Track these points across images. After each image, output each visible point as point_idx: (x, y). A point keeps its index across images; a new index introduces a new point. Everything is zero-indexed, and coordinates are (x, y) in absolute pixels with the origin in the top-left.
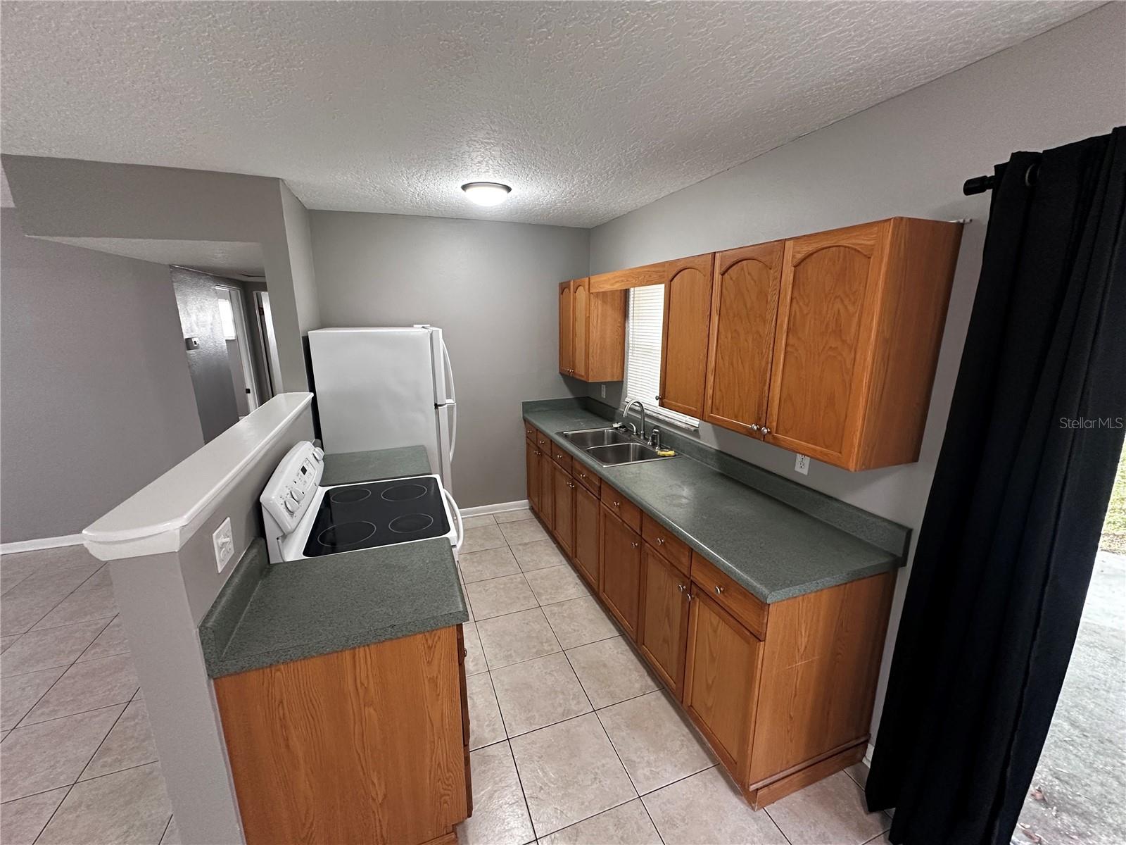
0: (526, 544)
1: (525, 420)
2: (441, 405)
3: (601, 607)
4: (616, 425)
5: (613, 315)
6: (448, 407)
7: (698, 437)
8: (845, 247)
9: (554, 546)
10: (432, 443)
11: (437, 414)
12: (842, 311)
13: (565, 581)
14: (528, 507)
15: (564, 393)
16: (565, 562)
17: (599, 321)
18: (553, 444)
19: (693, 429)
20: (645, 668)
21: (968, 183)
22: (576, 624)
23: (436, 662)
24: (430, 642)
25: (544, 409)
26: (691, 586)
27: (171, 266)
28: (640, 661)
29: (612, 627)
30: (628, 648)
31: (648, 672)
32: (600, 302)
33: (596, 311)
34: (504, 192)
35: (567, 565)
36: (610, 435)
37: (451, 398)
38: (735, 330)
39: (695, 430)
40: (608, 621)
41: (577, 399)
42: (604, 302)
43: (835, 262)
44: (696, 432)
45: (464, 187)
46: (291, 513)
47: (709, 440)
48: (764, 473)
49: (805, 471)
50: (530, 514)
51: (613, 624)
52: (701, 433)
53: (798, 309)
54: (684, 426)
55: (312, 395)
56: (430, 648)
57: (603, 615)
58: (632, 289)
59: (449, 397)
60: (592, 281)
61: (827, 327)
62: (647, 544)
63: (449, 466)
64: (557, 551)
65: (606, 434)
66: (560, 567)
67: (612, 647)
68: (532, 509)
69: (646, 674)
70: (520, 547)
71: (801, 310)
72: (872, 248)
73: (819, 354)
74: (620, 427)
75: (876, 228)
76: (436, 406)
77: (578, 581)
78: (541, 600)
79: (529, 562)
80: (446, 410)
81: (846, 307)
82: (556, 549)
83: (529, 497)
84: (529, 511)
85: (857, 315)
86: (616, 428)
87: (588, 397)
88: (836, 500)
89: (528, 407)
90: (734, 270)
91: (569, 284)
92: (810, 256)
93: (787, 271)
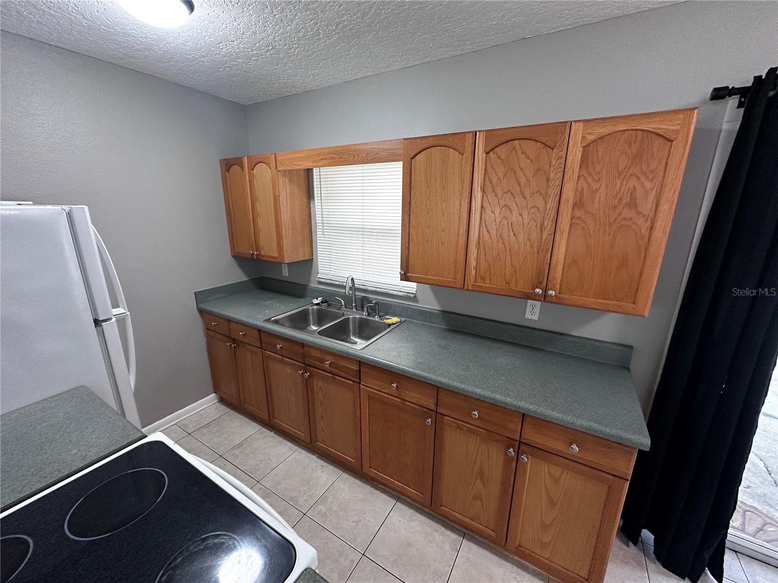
0: (240, 445)
1: (201, 312)
2: (104, 321)
3: (361, 481)
4: (315, 301)
5: (300, 195)
6: (117, 320)
7: (417, 302)
8: (644, 131)
9: (272, 434)
11: (102, 335)
12: (638, 187)
13: (310, 470)
14: (216, 401)
15: (238, 276)
16: (295, 448)
17: (288, 202)
18: (261, 331)
19: (413, 296)
20: (438, 523)
21: (716, 90)
22: (353, 514)
25: (221, 296)
26: (521, 446)
28: (430, 518)
29: (384, 496)
30: (412, 511)
31: (443, 526)
32: (287, 181)
33: (284, 190)
35: (300, 450)
36: (316, 311)
37: (118, 307)
38: (506, 205)
39: (414, 296)
40: (377, 492)
41: (254, 280)
42: (291, 181)
43: (631, 143)
44: (414, 298)
47: (429, 302)
48: (496, 324)
49: (536, 317)
50: (223, 408)
51: (384, 493)
52: (419, 297)
53: (585, 186)
54: (400, 294)
57: (368, 488)
58: (315, 170)
59: (115, 305)
60: (279, 158)
61: (621, 199)
62: (446, 418)
64: (279, 439)
65: (310, 311)
66: (294, 455)
67: (400, 519)
68: (222, 400)
69: (443, 529)
70: (236, 452)
71: (589, 186)
72: (677, 132)
73: (610, 225)
74: (322, 302)
75: (682, 116)
76: (97, 322)
77: (322, 463)
78: (301, 506)
79: (257, 465)
80: (114, 325)
81: (642, 183)
82: (276, 436)
83: (216, 390)
84: (218, 404)
85: (655, 190)
86: (318, 304)
87: (263, 277)
88: (569, 335)
89: (201, 297)
90: (502, 151)
91: (238, 162)
92: (601, 138)
93: (575, 153)
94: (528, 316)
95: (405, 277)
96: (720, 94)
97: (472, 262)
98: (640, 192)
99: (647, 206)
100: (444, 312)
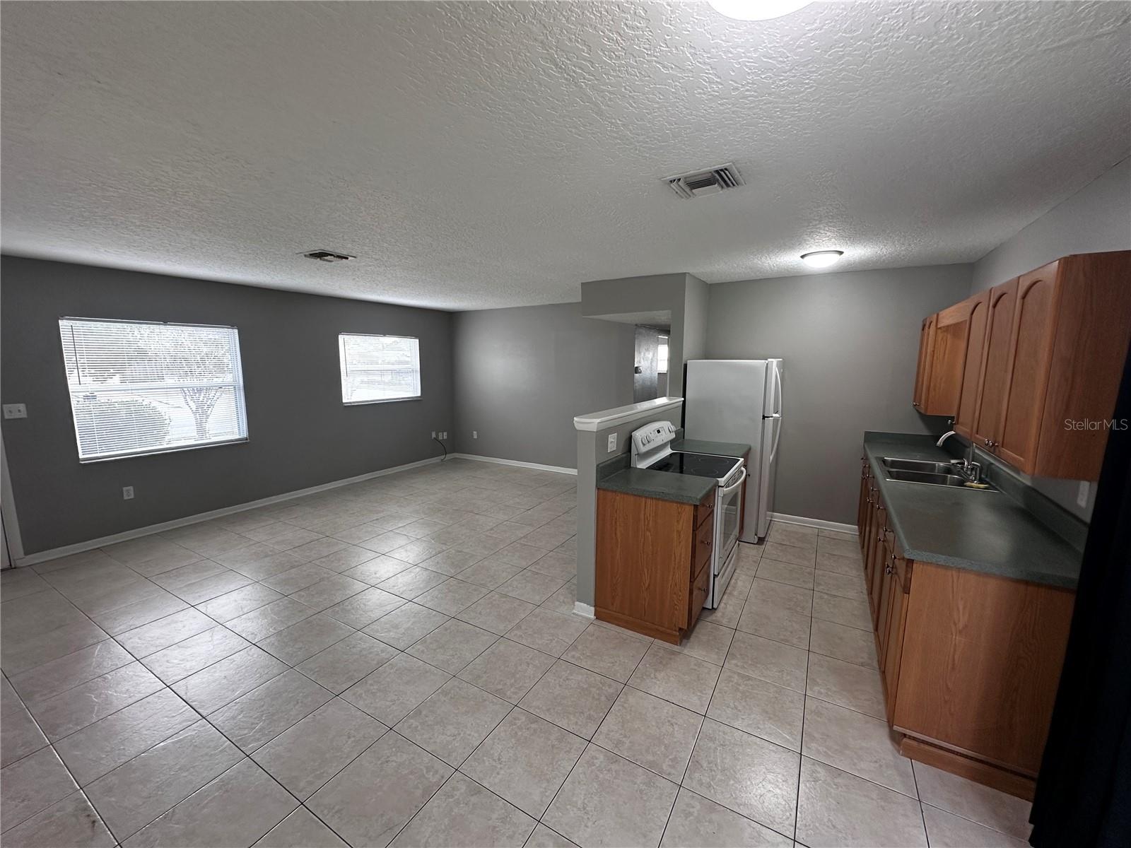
1: (864, 449)
2: (768, 417)
4: (953, 461)
6: (774, 420)
10: (756, 446)
11: (763, 423)
13: (851, 587)
14: (857, 534)
16: (863, 577)
18: (869, 465)
22: (837, 610)
23: (681, 523)
24: (680, 510)
27: (636, 325)
29: (870, 625)
30: (874, 641)
32: (949, 336)
33: (943, 345)
34: (837, 256)
35: (863, 580)
36: (942, 469)
37: (777, 413)
40: (871, 622)
45: (803, 257)
46: (644, 445)
49: (1084, 504)
50: (857, 539)
55: (683, 399)
56: (679, 513)
57: (870, 617)
60: (940, 316)
63: (768, 465)
65: (937, 467)
66: (855, 578)
67: (858, 634)
70: (827, 555)
74: (958, 463)
76: (764, 417)
78: (817, 588)
79: (827, 565)
80: (771, 423)
84: (857, 536)
89: (871, 437)
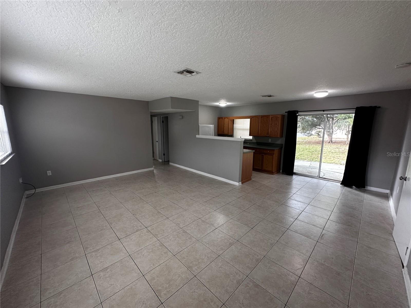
5: (232, 123)
7: (252, 141)
17: (230, 124)
38: (263, 125)
42: (231, 121)
43: (275, 118)
47: (254, 141)
58: (235, 120)
88: (274, 143)
90: (263, 118)
91: (222, 118)
92: (273, 117)
93: (270, 118)
94: (269, 141)
95: (250, 135)
96: (286, 112)
97: (259, 132)
98: (277, 123)
99: (278, 124)
100: (256, 142)
